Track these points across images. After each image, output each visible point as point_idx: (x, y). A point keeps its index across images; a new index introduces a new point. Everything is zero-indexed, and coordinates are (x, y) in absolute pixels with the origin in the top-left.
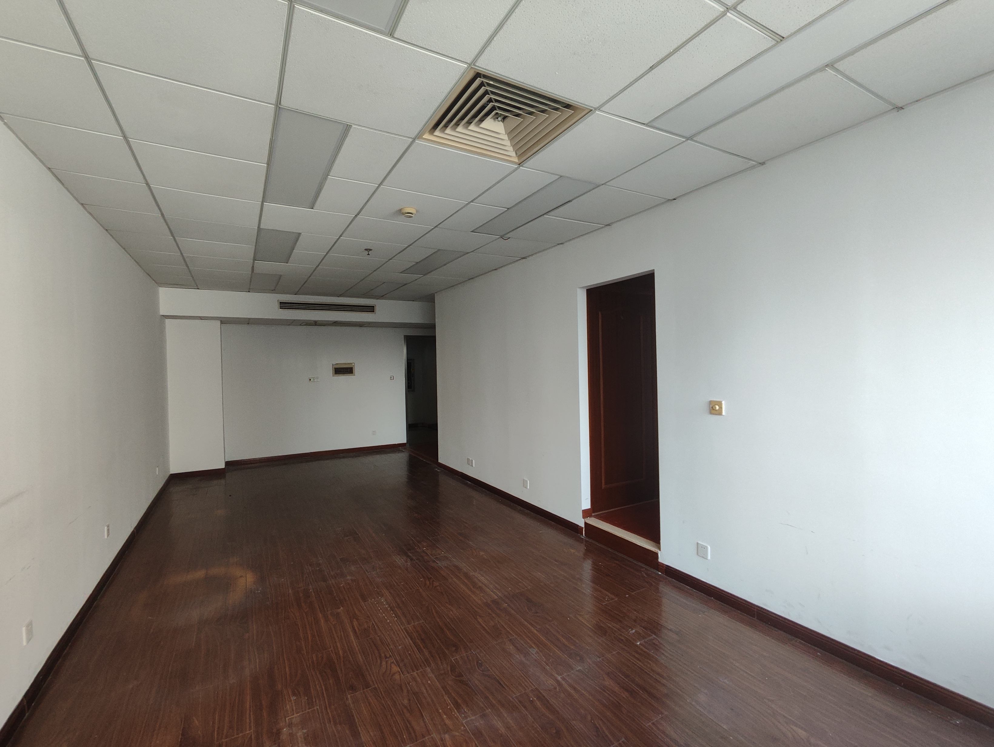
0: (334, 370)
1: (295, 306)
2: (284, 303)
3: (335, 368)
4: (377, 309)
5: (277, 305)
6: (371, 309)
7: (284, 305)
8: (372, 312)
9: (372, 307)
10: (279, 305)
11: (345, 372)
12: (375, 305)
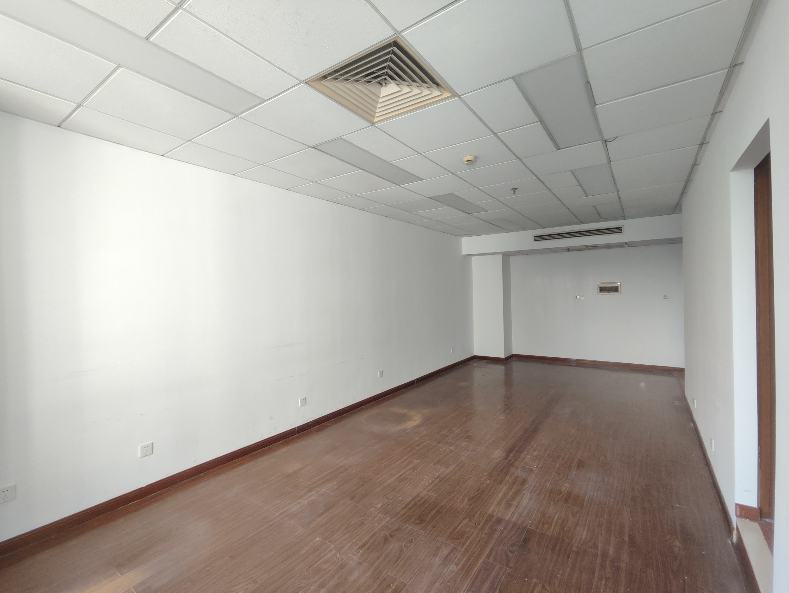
0: (599, 288)
1: (547, 237)
2: (537, 236)
3: (600, 288)
4: (625, 230)
5: (532, 239)
6: (618, 230)
7: (538, 238)
8: (620, 232)
9: (620, 228)
10: (534, 238)
11: (611, 290)
12: (623, 226)
